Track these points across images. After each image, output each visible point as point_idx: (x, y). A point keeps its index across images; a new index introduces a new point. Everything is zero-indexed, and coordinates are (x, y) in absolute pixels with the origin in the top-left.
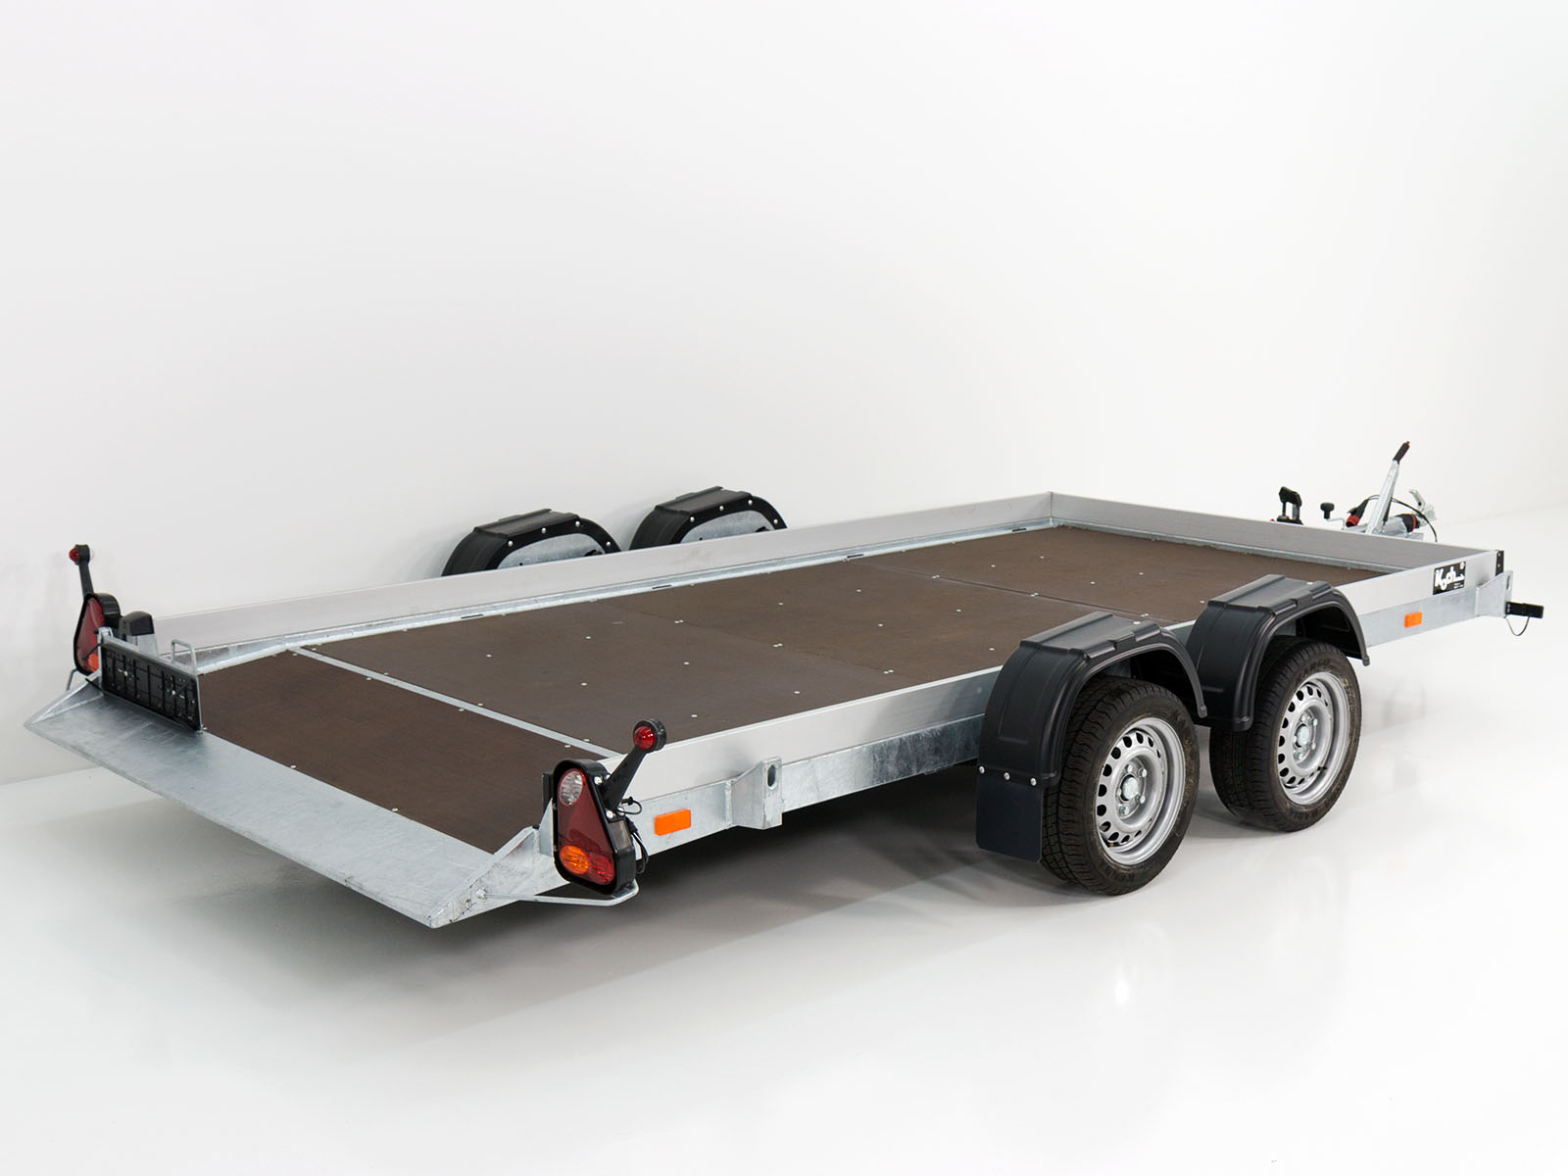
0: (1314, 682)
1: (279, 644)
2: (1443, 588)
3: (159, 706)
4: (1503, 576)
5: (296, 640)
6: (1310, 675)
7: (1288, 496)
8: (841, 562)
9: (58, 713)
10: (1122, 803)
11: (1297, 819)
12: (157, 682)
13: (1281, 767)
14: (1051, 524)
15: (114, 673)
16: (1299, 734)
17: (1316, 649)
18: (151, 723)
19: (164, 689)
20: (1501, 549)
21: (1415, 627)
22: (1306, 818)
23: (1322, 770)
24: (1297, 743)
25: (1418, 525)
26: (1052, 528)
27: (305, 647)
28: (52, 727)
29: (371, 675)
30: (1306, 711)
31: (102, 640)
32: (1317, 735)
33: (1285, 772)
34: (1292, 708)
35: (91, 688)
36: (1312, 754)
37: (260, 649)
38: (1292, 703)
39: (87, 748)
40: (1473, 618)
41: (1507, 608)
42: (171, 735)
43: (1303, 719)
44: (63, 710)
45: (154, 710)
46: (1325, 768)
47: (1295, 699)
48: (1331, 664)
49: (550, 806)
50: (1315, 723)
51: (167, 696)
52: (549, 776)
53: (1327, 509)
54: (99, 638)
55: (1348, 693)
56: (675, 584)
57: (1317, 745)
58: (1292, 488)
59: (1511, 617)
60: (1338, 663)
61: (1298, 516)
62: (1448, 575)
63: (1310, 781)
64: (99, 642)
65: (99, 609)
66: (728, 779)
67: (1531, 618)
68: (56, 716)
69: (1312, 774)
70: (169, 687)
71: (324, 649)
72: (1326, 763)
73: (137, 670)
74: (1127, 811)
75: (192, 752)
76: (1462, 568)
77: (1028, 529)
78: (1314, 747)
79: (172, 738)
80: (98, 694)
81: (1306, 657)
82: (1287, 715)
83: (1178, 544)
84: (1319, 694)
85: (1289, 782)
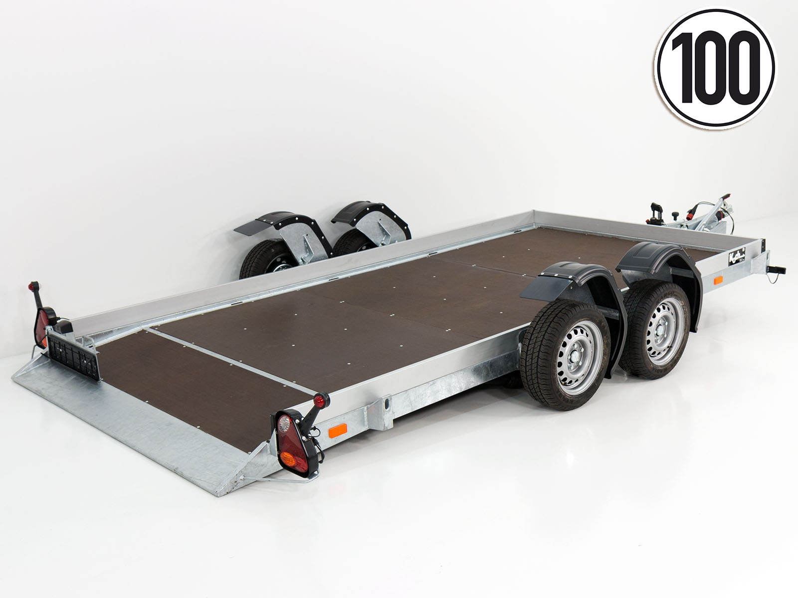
0: (666, 303)
1: (138, 326)
2: (734, 262)
3: (79, 367)
4: (765, 253)
5: (147, 323)
6: (663, 300)
7: (656, 207)
8: (426, 258)
9: (28, 371)
10: (570, 364)
11: (656, 373)
12: (76, 356)
13: (648, 346)
14: (534, 227)
15: (55, 350)
16: (658, 329)
17: (667, 286)
18: (75, 377)
19: (80, 359)
20: (764, 238)
21: (719, 284)
22: (661, 372)
23: (670, 348)
24: (657, 334)
25: (724, 216)
26: (535, 229)
27: (152, 328)
28: (25, 380)
29: (186, 344)
30: (662, 318)
31: (48, 333)
32: (667, 330)
33: (650, 349)
34: (654, 316)
35: (44, 357)
36: (665, 340)
37: (129, 330)
38: (654, 314)
39: (43, 392)
40: (750, 275)
41: (767, 269)
42: (85, 383)
43: (660, 322)
44: (31, 369)
45: (76, 370)
46: (671, 347)
47: (656, 312)
48: (675, 294)
49: (275, 433)
50: (667, 324)
51: (82, 363)
52: (273, 416)
53: (675, 215)
54: (46, 332)
55: (683, 308)
56: (340, 277)
57: (667, 335)
58: (657, 203)
59: (769, 274)
60: (679, 293)
61: (661, 218)
62: (736, 255)
63: (663, 354)
64: (46, 334)
65: (46, 316)
66: (365, 406)
67: (780, 275)
68: (27, 373)
69: (665, 350)
70: (83, 358)
71: (162, 328)
72: (672, 344)
73: (66, 349)
74: (572, 368)
75: (96, 394)
76: (743, 251)
77: (523, 230)
78: (665, 336)
79: (86, 385)
80: (48, 360)
81: (662, 291)
82: (652, 320)
83: (600, 237)
84: (669, 309)
85: (652, 354)
